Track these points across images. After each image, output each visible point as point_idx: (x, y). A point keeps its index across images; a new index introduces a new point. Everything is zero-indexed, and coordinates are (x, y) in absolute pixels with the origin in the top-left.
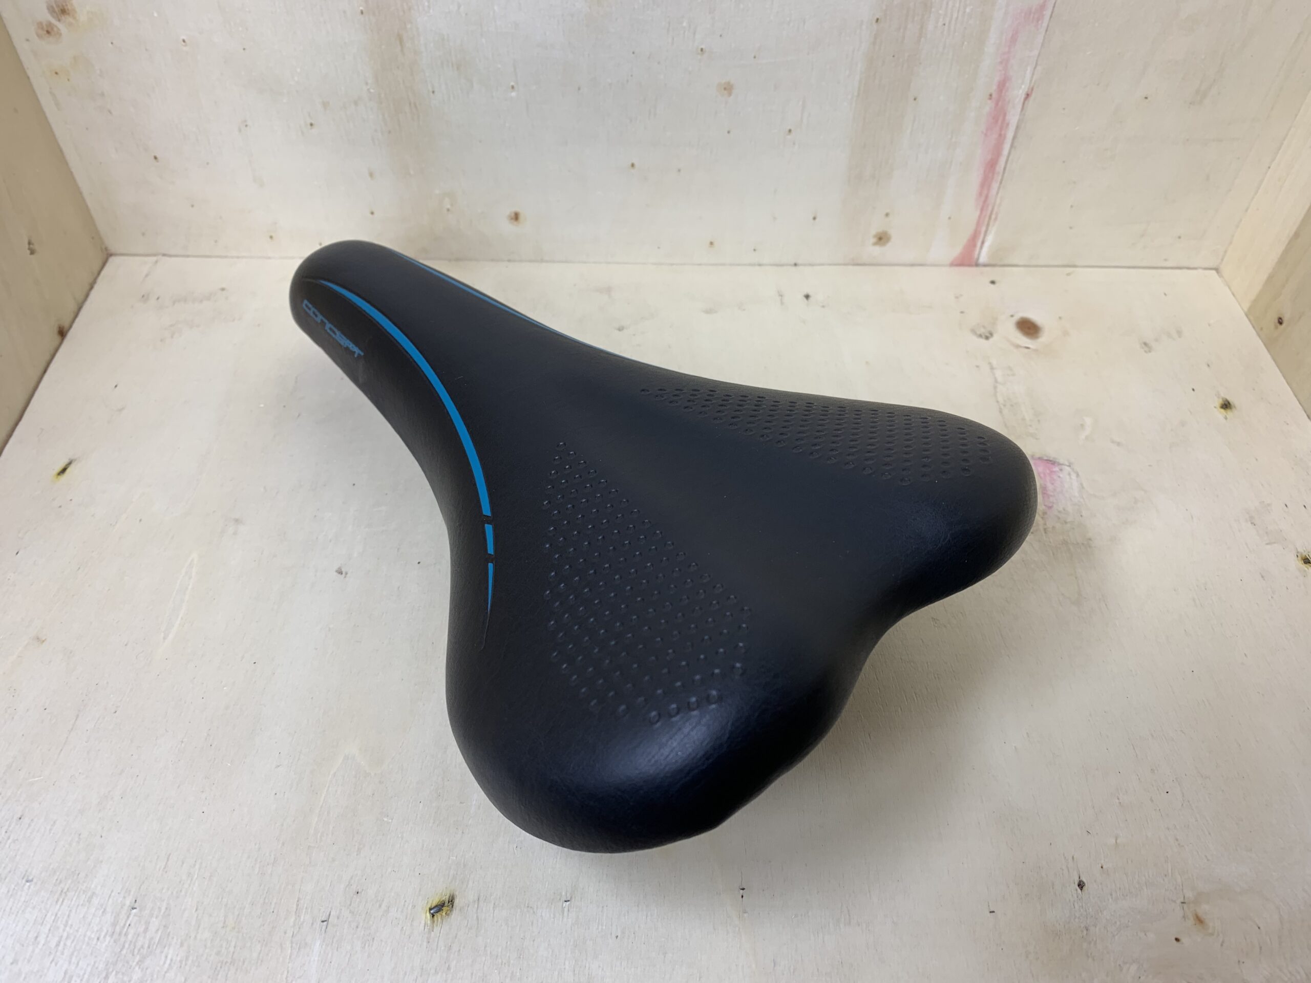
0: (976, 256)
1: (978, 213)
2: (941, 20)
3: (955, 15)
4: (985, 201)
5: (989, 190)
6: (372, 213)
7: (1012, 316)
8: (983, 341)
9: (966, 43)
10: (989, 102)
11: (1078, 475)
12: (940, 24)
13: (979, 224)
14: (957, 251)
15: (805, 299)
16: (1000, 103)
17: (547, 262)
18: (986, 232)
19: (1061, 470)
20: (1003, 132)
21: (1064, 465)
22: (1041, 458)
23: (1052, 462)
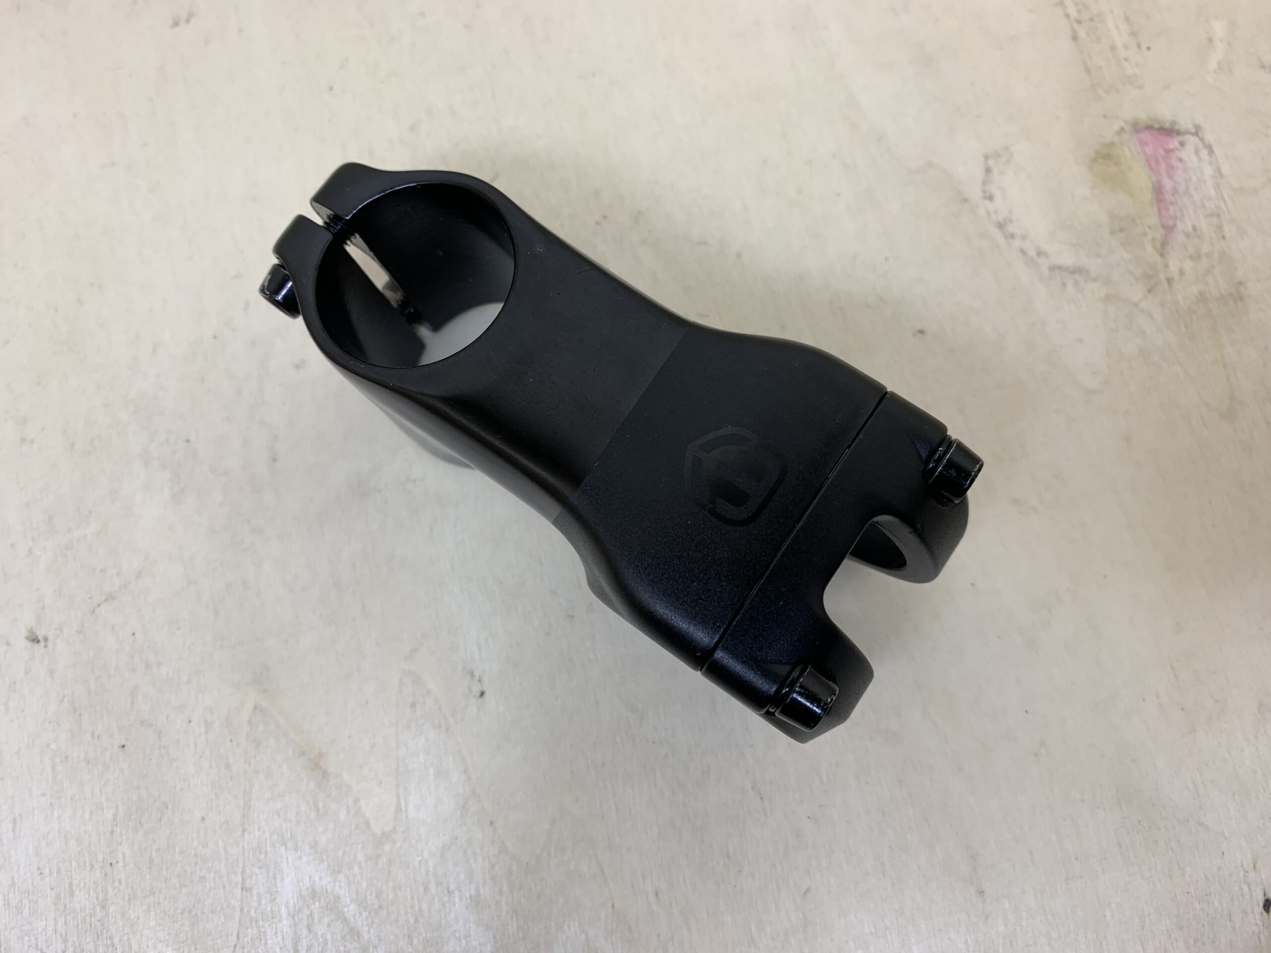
11: (1211, 151)
19: (1182, 145)
21: (1187, 132)
22: (1149, 128)
23: (1168, 131)
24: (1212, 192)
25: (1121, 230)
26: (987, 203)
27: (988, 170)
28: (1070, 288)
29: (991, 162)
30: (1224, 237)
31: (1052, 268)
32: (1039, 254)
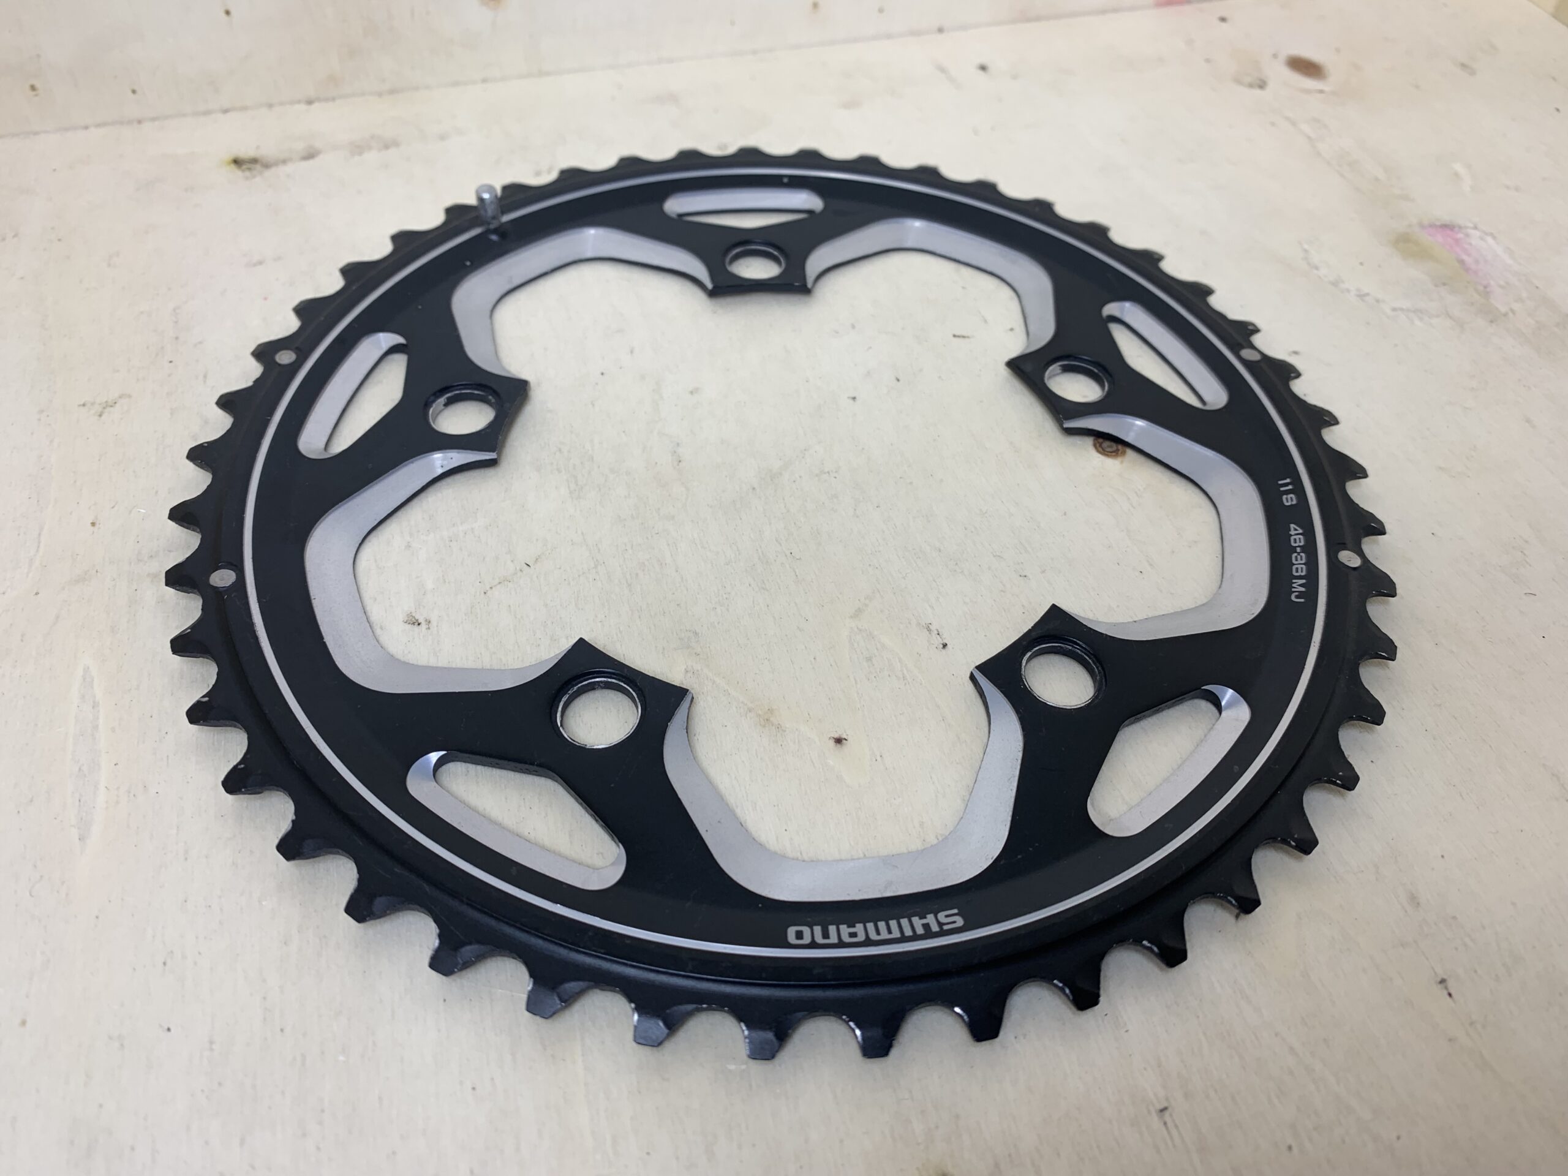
7: (1275, 56)
8: (1257, 92)
11: (1494, 238)
15: (981, 72)
17: (548, 74)
19: (1467, 235)
21: (1466, 227)
22: (1432, 226)
23: (1447, 227)
24: (1509, 261)
25: (1444, 284)
26: (1315, 272)
27: (1306, 251)
28: (1417, 322)
29: (1306, 246)
30: (1537, 287)
31: (1394, 310)
32: (1378, 301)
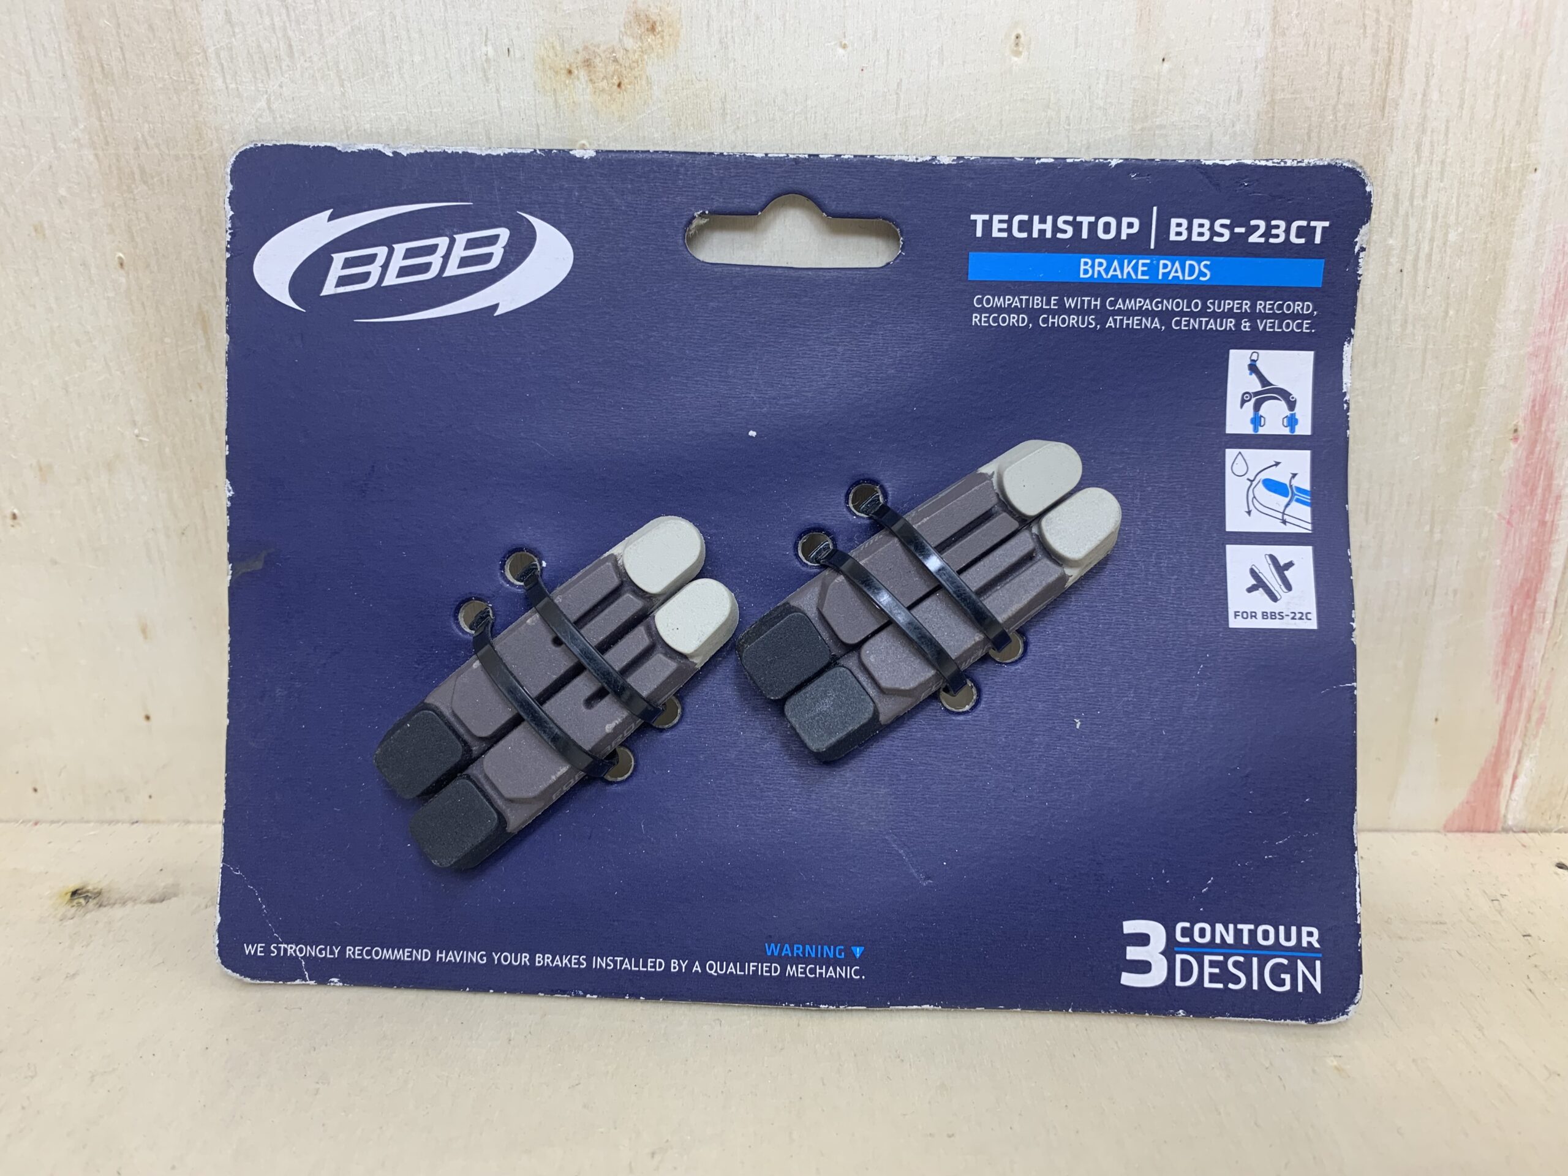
0: (1503, 811)
1: (1501, 707)
2: (1393, 260)
3: (1425, 248)
4: (1516, 679)
5: (1523, 654)
6: (148, 718)
9: (1451, 313)
10: (1513, 446)
12: (1393, 270)
13: (1504, 732)
14: (1458, 796)
16: (1538, 449)
18: (1521, 752)
20: (1548, 518)
